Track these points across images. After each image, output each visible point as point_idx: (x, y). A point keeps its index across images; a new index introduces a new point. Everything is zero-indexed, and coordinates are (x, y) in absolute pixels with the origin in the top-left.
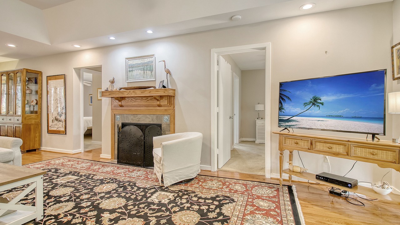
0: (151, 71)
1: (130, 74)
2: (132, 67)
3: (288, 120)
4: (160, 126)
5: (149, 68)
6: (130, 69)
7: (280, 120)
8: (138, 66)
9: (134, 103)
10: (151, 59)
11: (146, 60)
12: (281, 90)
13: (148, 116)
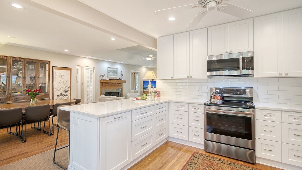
0: (116, 73)
1: (109, 73)
2: (110, 71)
3: (145, 89)
4: (118, 93)
5: (115, 72)
6: (109, 71)
7: (143, 89)
8: (111, 71)
9: (111, 85)
10: (116, 70)
11: (115, 70)
12: (143, 82)
13: (115, 89)
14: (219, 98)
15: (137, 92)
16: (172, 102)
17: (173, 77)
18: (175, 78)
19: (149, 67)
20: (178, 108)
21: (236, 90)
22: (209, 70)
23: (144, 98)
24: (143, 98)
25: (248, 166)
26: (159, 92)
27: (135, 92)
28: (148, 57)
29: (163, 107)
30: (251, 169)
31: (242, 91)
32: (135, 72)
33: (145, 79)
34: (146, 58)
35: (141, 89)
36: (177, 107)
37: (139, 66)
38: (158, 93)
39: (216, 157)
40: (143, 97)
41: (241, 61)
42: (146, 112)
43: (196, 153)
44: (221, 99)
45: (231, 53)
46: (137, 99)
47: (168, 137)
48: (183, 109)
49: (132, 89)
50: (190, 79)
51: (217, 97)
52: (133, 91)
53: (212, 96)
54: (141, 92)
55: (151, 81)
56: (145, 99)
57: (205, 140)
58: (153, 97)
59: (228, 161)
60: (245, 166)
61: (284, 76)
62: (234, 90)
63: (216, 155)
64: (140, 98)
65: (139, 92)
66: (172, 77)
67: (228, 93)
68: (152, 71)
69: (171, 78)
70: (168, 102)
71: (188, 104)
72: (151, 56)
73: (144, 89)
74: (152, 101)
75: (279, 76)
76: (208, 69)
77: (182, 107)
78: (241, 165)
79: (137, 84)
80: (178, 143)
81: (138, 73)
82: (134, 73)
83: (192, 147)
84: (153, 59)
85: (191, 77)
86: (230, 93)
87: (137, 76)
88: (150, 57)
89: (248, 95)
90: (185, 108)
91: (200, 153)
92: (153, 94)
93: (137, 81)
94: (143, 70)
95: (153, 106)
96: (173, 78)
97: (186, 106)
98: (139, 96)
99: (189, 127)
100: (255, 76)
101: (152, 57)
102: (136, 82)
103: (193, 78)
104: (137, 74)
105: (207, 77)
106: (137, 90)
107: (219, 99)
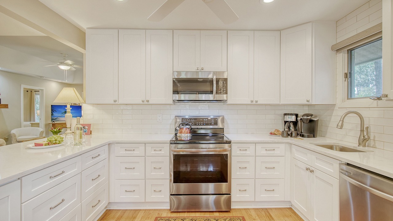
12: (52, 108)
14: (187, 131)
15: (37, 125)
16: (117, 143)
17: (117, 101)
18: (121, 102)
19: (63, 82)
20: (127, 152)
21: (206, 120)
22: (176, 92)
23: (56, 140)
24: (54, 142)
25: (225, 216)
26: (89, 125)
27: (33, 125)
28: (62, 63)
29: (99, 155)
30: (229, 219)
31: (213, 121)
32: (33, 90)
33: (56, 102)
34: (59, 65)
35: (46, 119)
36: (126, 150)
37: (41, 79)
38: (86, 127)
39: (186, 217)
40: (54, 139)
41: (215, 82)
42: (63, 172)
43: (159, 219)
44: (189, 133)
45: (203, 71)
46: (37, 145)
47: (109, 203)
48: (136, 153)
49: (25, 120)
50: (146, 103)
51: (185, 130)
52: (29, 123)
53: (178, 128)
54: (47, 125)
55: (71, 106)
56: (58, 142)
57: (171, 195)
58: (78, 137)
59: (202, 218)
60: (222, 217)
61: (255, 103)
62: (204, 120)
63: (186, 213)
64: (44, 141)
65: (42, 125)
66: (115, 101)
67: (197, 124)
68: (75, 89)
69: (113, 102)
70: (109, 144)
71: (145, 144)
72: (69, 62)
73: (54, 120)
74: (76, 144)
75: (250, 103)
76: (173, 91)
77: (134, 150)
78: (218, 218)
79: (39, 112)
80: (126, 210)
81: (40, 91)
82: (29, 91)
83: (150, 210)
84: (74, 69)
85: (148, 101)
86: (200, 124)
87: (37, 98)
88: (67, 65)
89: (220, 125)
90: (140, 151)
91: (164, 217)
92: (78, 132)
93: (37, 106)
94: (53, 86)
95: (80, 155)
96: (117, 103)
97: (142, 147)
98: (41, 137)
99: (146, 181)
100: (229, 102)
101: (70, 65)
102: (35, 108)
103: (150, 102)
104: (37, 93)
105: (171, 102)
106: (37, 121)
107: (187, 133)
